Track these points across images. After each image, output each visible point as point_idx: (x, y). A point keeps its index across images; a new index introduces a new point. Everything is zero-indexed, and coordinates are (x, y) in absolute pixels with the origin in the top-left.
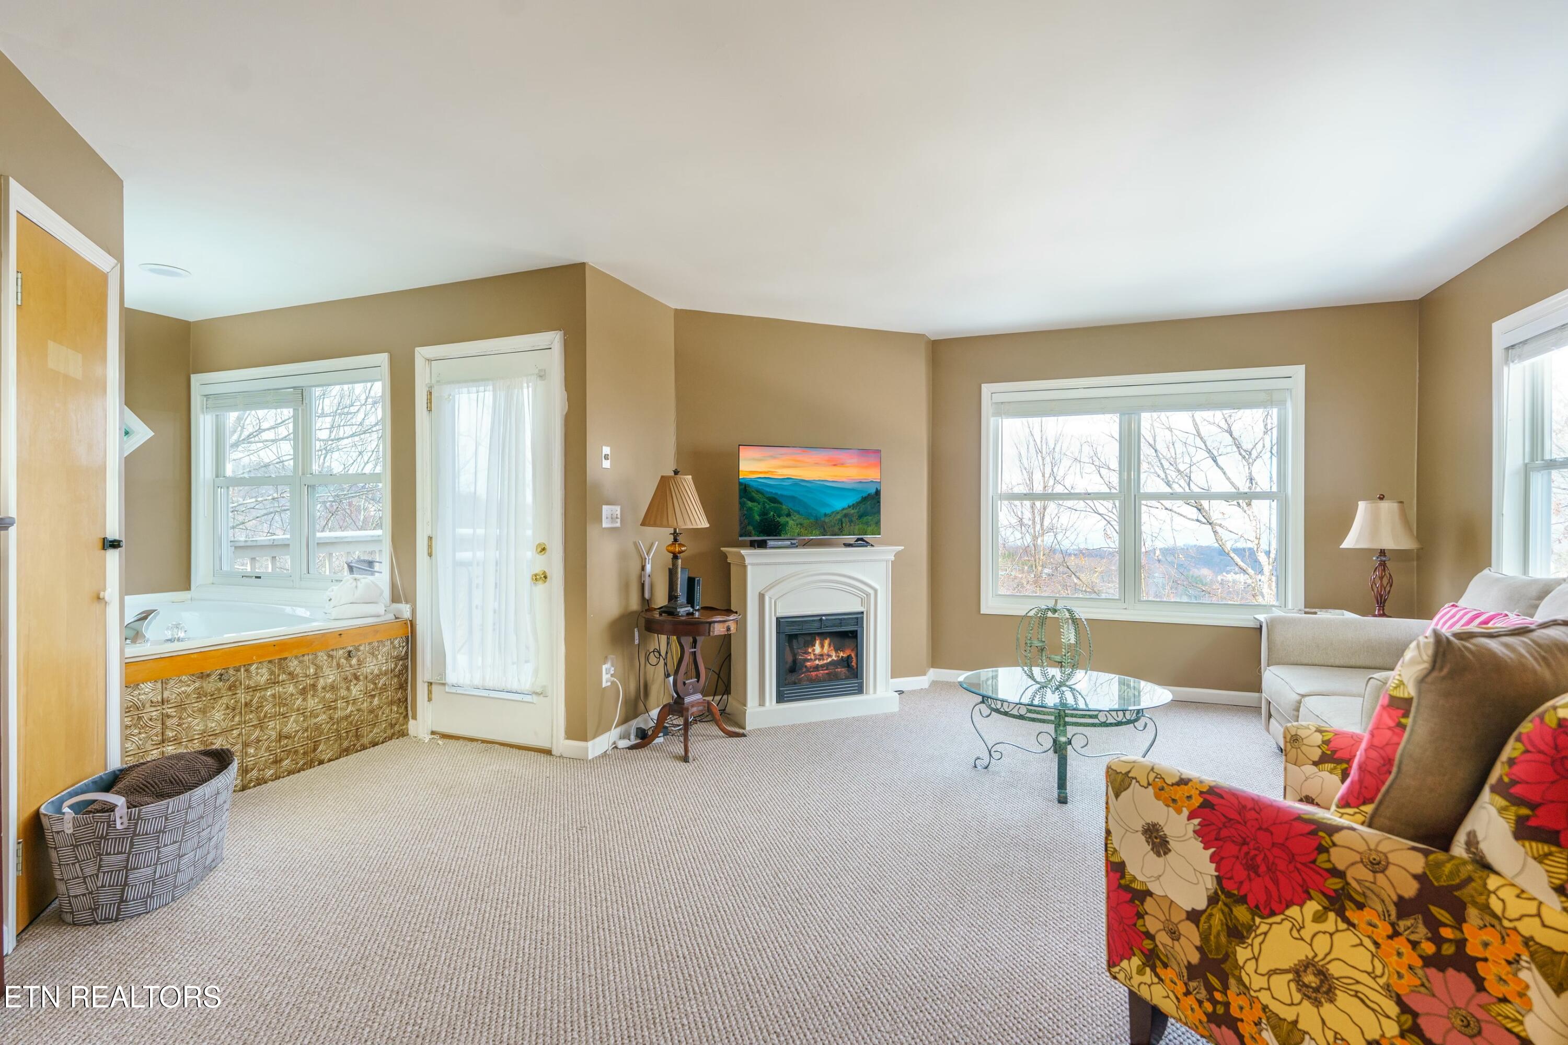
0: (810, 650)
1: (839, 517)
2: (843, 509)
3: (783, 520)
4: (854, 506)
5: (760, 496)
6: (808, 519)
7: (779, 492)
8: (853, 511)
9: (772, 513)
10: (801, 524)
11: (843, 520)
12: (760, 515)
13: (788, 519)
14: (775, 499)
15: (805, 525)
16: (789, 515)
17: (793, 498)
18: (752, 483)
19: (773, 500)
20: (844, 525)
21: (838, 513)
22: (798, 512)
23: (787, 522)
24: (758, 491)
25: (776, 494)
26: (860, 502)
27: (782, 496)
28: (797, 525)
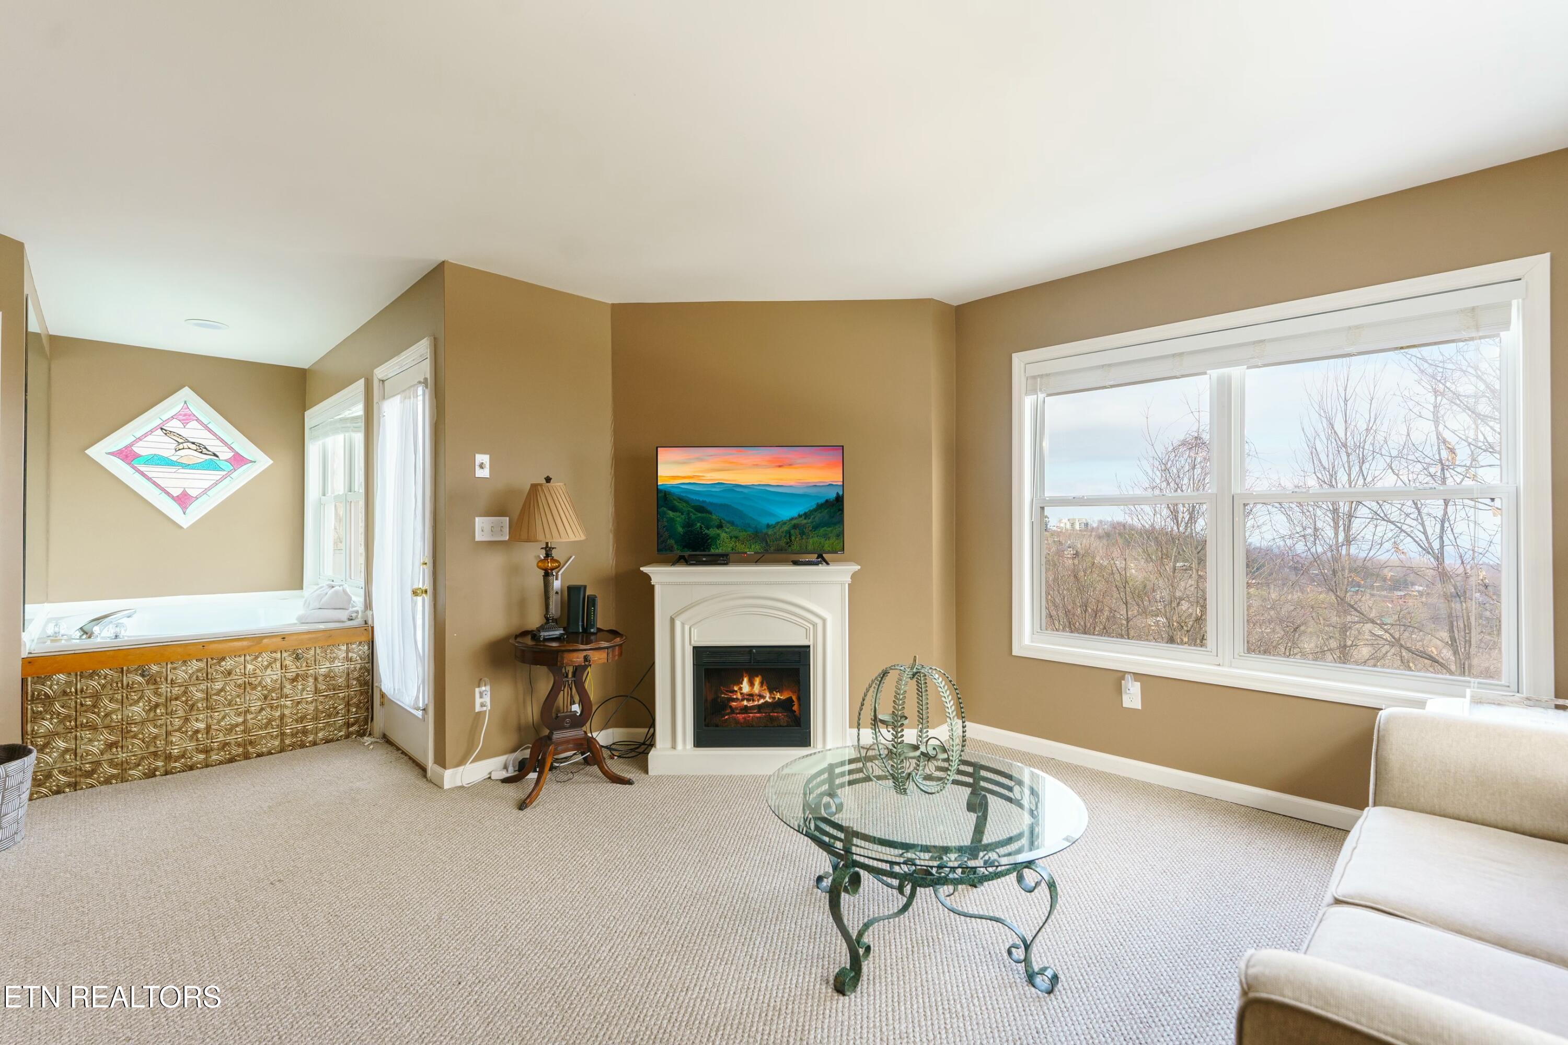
0: (736, 688)
1: (786, 528)
2: (792, 519)
3: (712, 532)
4: (806, 515)
5: (685, 505)
6: (745, 531)
7: (708, 500)
8: (805, 521)
9: (699, 524)
10: (736, 537)
11: (792, 532)
12: (683, 527)
13: (718, 531)
14: (703, 507)
15: (741, 538)
16: (720, 526)
17: (725, 507)
18: (673, 490)
19: (701, 509)
20: (793, 538)
21: (785, 523)
22: (732, 524)
23: (719, 535)
24: (681, 499)
25: (704, 502)
26: (815, 510)
27: (711, 504)
28: (731, 538)
